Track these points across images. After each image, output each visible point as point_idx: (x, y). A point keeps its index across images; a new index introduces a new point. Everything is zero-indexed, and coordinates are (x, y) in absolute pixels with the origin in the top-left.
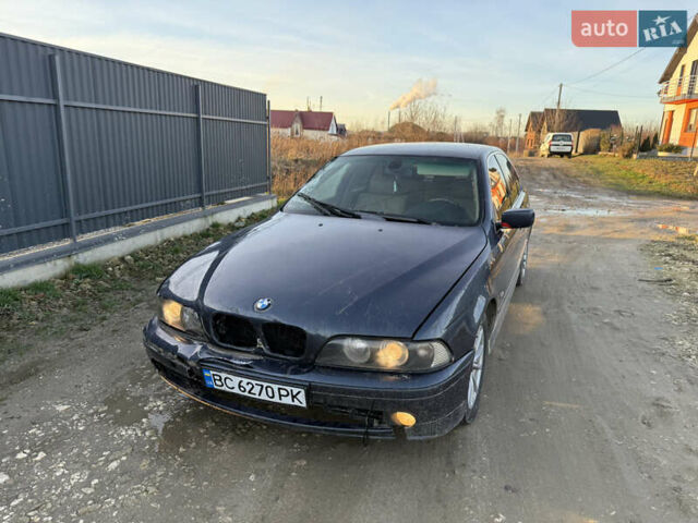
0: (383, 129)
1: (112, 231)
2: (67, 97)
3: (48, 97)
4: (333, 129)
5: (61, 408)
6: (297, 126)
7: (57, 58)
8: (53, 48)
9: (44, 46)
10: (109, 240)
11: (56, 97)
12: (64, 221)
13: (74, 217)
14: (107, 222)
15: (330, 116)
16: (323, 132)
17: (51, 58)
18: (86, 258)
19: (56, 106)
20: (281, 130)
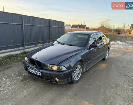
0: (97, 28)
1: (32, 46)
2: (24, 23)
3: (21, 23)
4: (86, 28)
5: (11, 73)
6: (78, 27)
7: (23, 17)
8: (22, 15)
9: (21, 15)
10: (31, 48)
11: (22, 23)
12: (23, 44)
13: (25, 44)
14: (31, 44)
15: (85, 25)
16: (83, 29)
17: (22, 17)
18: (26, 50)
19: (22, 25)
20: (75, 29)
